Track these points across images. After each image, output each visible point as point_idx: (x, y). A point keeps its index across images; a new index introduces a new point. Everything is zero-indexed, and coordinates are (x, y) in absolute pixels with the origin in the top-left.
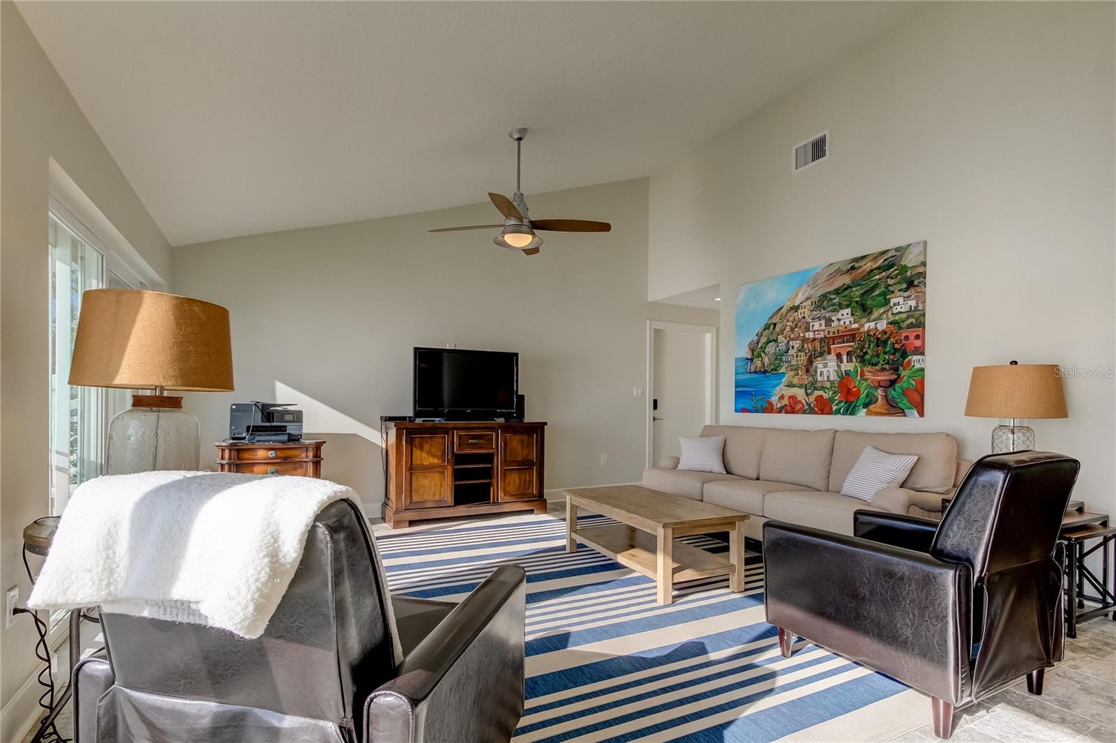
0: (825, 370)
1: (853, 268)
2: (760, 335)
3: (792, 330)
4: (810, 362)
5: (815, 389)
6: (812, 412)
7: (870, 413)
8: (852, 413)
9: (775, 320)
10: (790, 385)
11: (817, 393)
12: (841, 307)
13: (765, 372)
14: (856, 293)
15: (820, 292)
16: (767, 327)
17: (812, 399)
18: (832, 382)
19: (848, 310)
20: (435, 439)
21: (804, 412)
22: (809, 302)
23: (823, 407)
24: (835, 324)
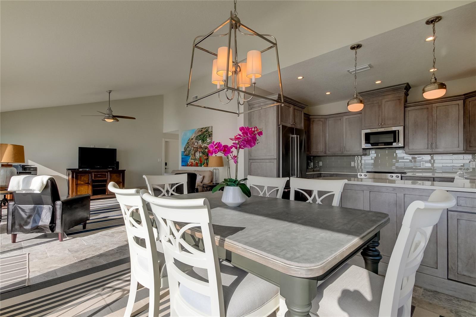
0: (197, 155)
1: (201, 130)
2: (186, 145)
3: (192, 145)
4: (195, 153)
5: (196, 160)
6: (195, 166)
7: (204, 166)
8: (201, 166)
9: (189, 142)
10: (191, 159)
11: (196, 161)
12: (200, 140)
13: (187, 155)
14: (202, 136)
15: (196, 136)
16: (187, 144)
17: (195, 162)
18: (198, 158)
19: (201, 141)
20: (86, 175)
21: (194, 166)
22: (194, 138)
23: (197, 165)
24: (199, 144)
